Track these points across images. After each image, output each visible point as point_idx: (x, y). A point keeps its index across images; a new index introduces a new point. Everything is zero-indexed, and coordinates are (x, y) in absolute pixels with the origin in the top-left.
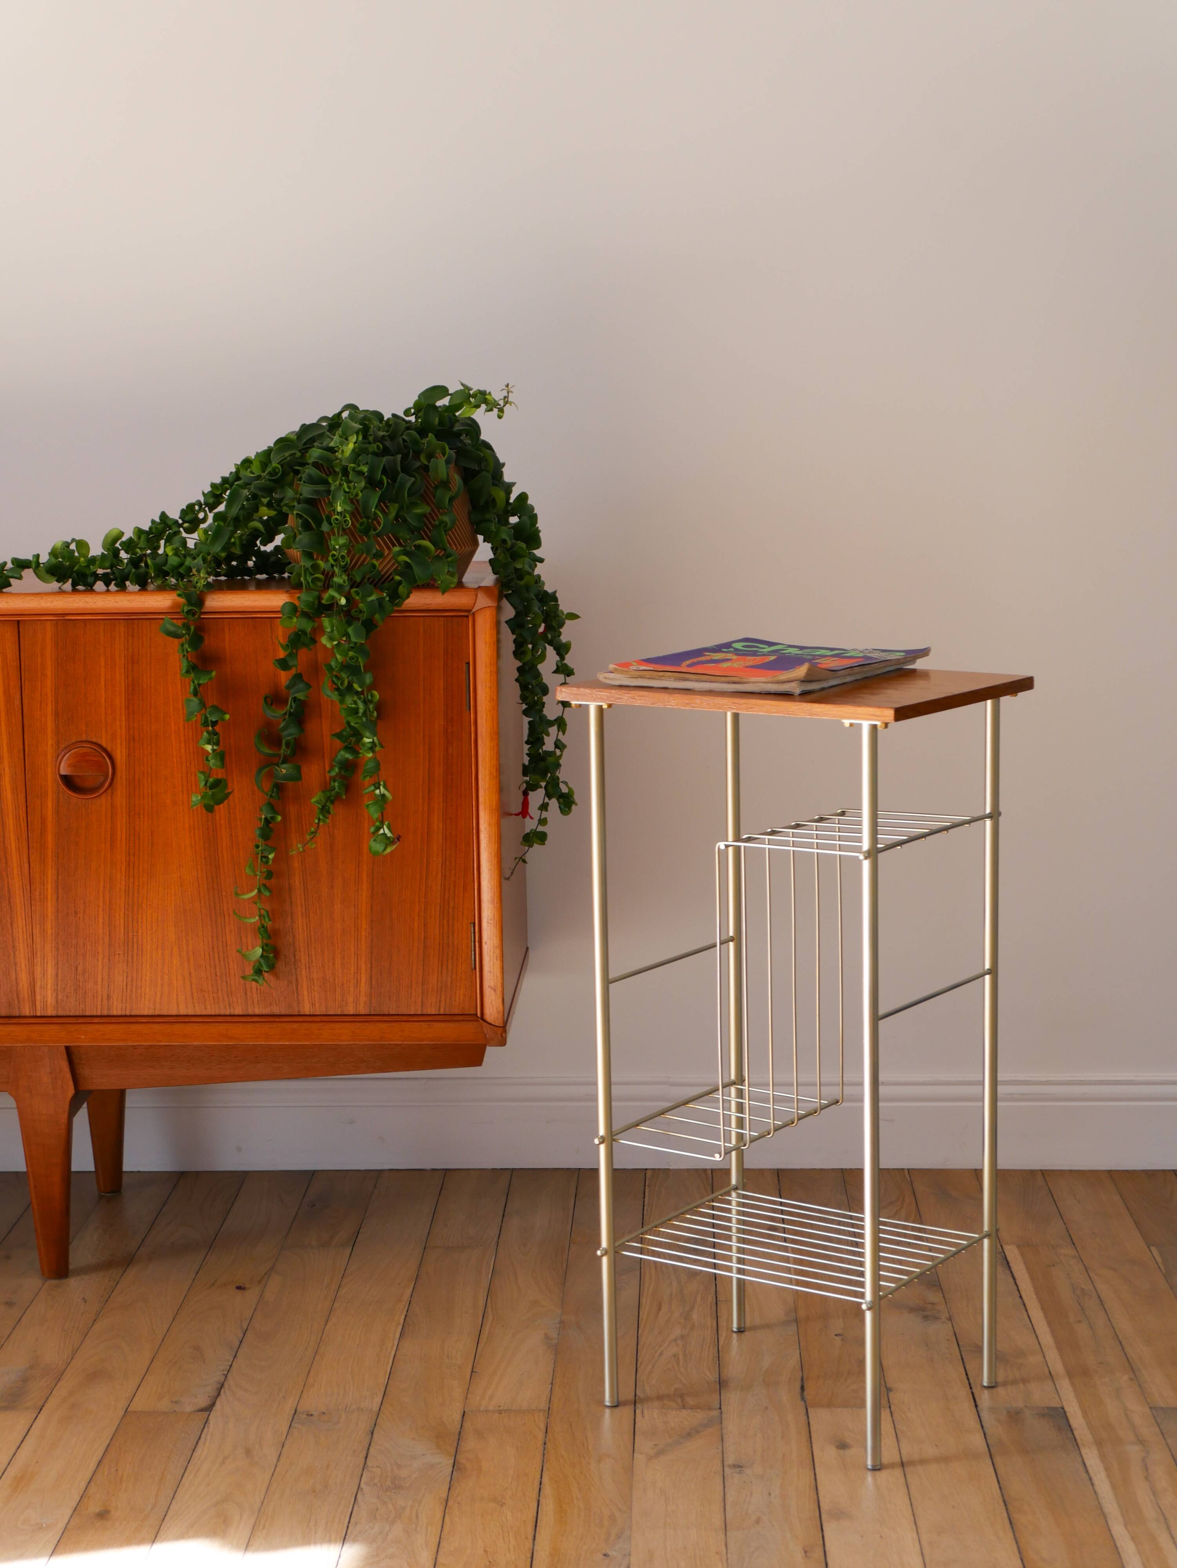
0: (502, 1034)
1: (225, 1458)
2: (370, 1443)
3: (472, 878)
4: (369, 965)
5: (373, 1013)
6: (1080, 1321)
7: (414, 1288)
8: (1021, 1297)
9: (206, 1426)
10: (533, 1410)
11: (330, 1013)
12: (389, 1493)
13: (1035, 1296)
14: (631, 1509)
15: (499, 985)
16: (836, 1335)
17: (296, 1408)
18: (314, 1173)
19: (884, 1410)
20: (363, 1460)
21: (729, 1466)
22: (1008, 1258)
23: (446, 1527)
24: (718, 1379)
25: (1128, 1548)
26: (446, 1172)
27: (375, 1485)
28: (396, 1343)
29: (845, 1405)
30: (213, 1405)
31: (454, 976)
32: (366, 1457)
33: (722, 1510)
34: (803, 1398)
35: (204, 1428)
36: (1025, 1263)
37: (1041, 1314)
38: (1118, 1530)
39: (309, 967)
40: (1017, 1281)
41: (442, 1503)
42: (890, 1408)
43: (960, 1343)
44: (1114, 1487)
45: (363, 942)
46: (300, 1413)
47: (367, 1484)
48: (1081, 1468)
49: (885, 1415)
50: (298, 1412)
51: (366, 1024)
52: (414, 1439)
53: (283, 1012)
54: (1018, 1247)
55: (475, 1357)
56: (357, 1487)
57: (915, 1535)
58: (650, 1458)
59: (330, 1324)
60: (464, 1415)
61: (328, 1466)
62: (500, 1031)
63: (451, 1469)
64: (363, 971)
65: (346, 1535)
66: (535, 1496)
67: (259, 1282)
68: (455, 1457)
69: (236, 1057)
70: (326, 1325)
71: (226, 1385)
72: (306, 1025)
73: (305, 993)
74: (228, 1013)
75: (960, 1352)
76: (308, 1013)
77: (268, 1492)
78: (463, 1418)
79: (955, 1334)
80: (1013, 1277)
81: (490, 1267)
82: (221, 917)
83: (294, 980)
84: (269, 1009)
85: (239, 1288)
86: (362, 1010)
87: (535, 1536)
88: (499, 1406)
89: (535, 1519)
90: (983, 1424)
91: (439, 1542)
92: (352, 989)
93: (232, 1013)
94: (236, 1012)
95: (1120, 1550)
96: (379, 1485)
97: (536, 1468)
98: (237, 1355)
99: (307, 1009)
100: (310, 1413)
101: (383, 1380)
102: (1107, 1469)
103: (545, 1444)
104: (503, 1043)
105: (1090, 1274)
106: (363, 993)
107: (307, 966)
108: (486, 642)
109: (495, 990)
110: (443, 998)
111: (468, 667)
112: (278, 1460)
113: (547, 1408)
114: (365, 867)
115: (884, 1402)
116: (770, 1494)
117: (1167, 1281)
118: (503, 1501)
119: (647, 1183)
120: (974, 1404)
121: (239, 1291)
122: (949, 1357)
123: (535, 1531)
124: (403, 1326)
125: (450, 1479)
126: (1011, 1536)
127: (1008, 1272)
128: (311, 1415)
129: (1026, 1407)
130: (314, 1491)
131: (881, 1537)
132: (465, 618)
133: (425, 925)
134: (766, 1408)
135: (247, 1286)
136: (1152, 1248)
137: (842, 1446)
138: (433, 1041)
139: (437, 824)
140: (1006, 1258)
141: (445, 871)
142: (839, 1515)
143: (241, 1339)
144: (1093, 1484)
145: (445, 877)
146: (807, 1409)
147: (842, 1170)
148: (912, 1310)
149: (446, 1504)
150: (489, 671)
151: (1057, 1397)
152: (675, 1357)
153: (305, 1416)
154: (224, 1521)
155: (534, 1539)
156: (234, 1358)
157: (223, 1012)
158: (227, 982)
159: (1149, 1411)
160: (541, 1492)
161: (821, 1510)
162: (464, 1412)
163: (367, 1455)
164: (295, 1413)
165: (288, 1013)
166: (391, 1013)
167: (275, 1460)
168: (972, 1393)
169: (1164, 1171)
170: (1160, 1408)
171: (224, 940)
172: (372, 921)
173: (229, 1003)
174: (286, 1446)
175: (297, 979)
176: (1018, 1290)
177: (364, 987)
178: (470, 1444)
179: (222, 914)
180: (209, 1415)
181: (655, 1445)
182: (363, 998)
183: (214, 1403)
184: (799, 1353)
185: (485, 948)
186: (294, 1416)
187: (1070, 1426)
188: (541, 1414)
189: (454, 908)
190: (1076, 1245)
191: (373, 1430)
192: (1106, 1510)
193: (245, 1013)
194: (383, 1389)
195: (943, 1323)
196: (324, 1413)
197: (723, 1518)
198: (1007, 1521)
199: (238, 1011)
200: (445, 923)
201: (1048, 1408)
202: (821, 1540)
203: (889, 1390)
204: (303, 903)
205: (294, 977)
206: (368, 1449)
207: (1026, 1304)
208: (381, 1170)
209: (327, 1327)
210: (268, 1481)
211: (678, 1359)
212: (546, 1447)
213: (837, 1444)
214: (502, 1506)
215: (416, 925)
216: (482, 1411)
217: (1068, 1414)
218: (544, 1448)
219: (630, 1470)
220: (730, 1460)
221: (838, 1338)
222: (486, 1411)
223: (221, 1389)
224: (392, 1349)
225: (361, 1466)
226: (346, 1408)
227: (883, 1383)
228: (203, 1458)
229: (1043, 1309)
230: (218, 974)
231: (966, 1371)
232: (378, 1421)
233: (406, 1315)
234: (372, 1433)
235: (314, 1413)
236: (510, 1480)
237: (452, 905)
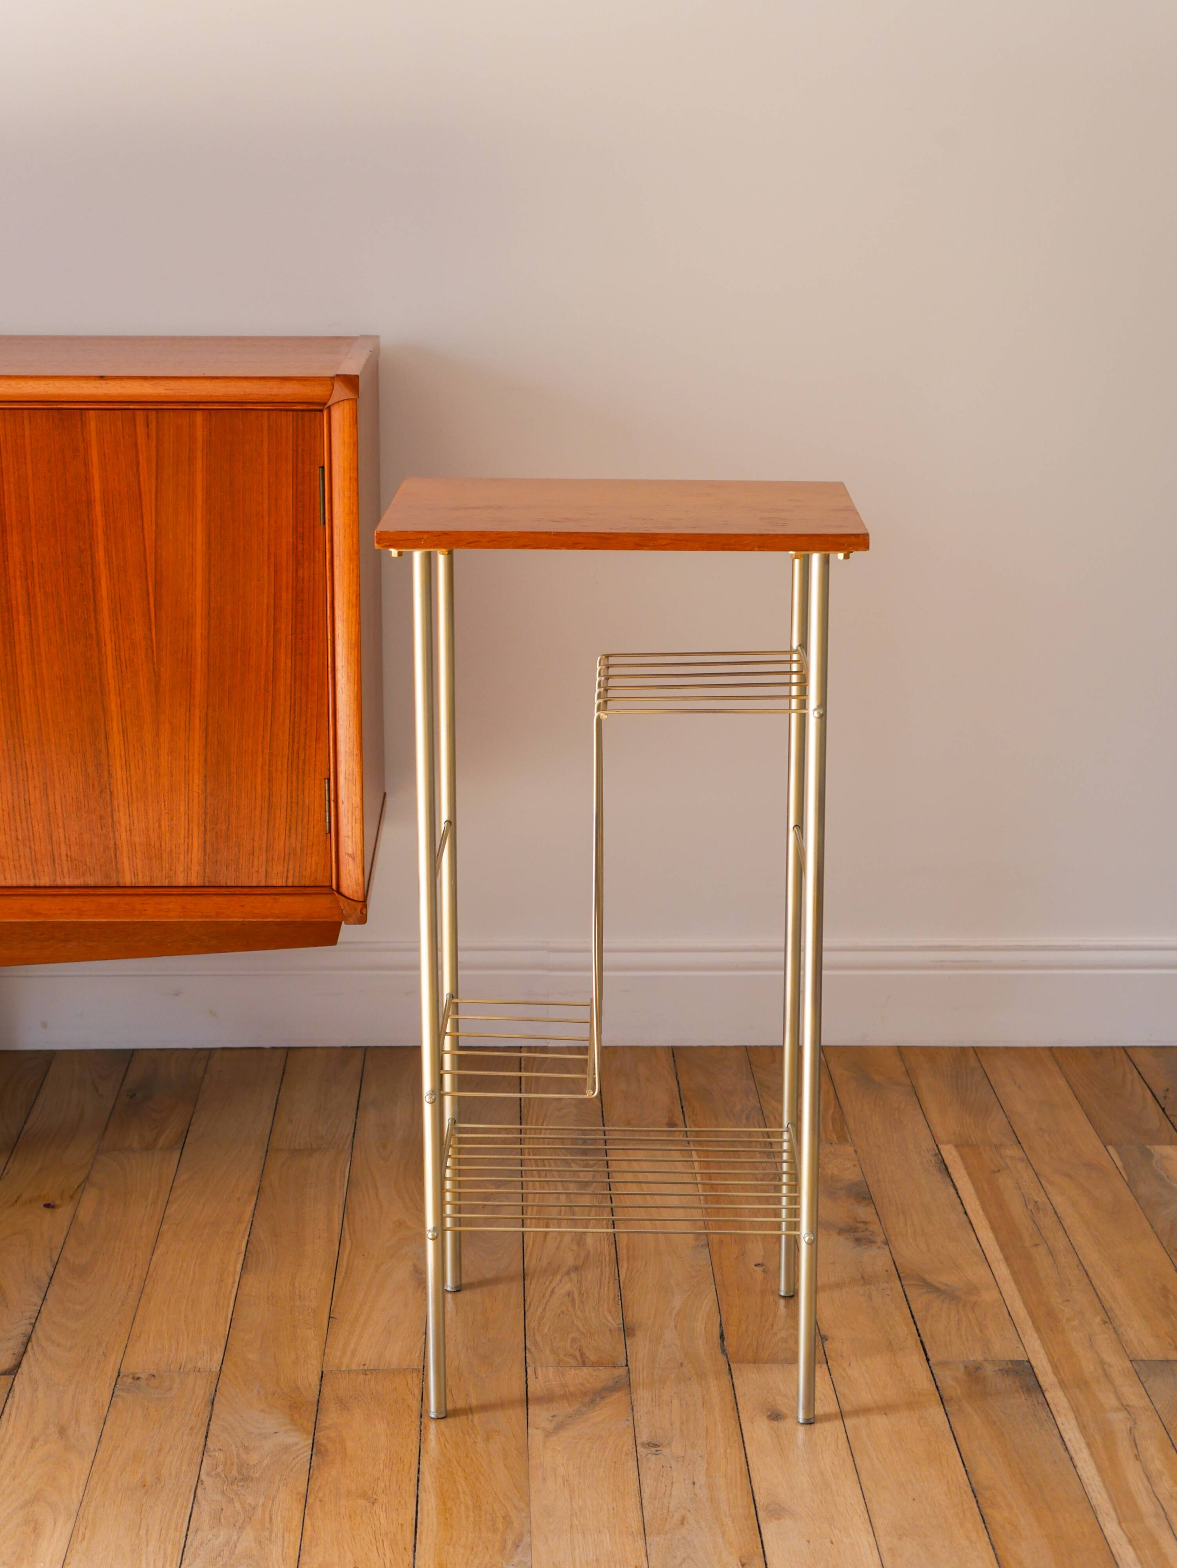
0: (361, 910)
1: (35, 1440)
2: (211, 1417)
3: (326, 725)
4: (203, 828)
5: (207, 885)
6: (1037, 1245)
7: (256, 1204)
8: (966, 1213)
9: (11, 1395)
10: (405, 1370)
11: (156, 885)
12: (235, 1487)
13: (981, 1212)
14: (528, 1505)
15: (359, 852)
16: (756, 1265)
17: (119, 1369)
18: (133, 1052)
19: (821, 1367)
20: (203, 1440)
21: (643, 1445)
22: (946, 1162)
23: (307, 1533)
24: (622, 1326)
25: (1126, 1554)
26: (289, 1050)
27: (218, 1475)
28: (237, 1279)
29: (773, 1360)
30: (18, 1365)
31: (305, 841)
32: (206, 1437)
33: (639, 1506)
34: (724, 1351)
35: (7, 1399)
36: (966, 1168)
37: (991, 1235)
38: (1112, 1529)
39: (130, 830)
40: (959, 1192)
41: (300, 1501)
42: (827, 1363)
43: (901, 1276)
44: (1100, 1469)
45: (196, 801)
46: (125, 1375)
47: (208, 1474)
48: (1058, 1442)
49: (821, 1371)
50: (121, 1375)
51: (199, 898)
52: (263, 1411)
53: (100, 884)
54: (956, 1146)
55: (332, 1297)
56: (196, 1479)
57: (871, 1539)
58: (548, 1434)
59: (158, 1252)
60: (322, 1377)
61: (160, 1450)
62: (360, 905)
63: (310, 1452)
64: (196, 834)
65: (184, 1547)
66: (413, 1489)
67: (72, 1197)
68: (314, 1435)
69: (42, 934)
70: (153, 1255)
71: (34, 1339)
72: (127, 899)
73: (126, 861)
74: (32, 883)
75: (902, 1287)
76: (128, 884)
77: (88, 1488)
78: (321, 1381)
79: (894, 1263)
80: (955, 1187)
81: (344, 1177)
82: (22, 770)
83: (112, 846)
84: (82, 879)
85: (48, 1206)
86: (195, 881)
87: (415, 1546)
88: (364, 1365)
89: (414, 1522)
90: (938, 1384)
91: (299, 1556)
92: (182, 857)
93: (38, 884)
94: (42, 883)
95: (1117, 1558)
96: (223, 1476)
97: (411, 1450)
98: (47, 1296)
99: (128, 880)
100: (137, 1376)
101: (223, 1329)
102: (1089, 1445)
103: (421, 1417)
104: (362, 920)
105: (1042, 1182)
106: (195, 861)
107: (128, 828)
108: (344, 442)
109: (354, 859)
110: (291, 867)
111: (324, 472)
112: (99, 1442)
113: (422, 1367)
114: (197, 711)
115: (819, 1355)
116: (694, 1484)
117: (1131, 1190)
118: (375, 1497)
119: (523, 1065)
120: (925, 1358)
121: (47, 1210)
122: (889, 1293)
123: (415, 1539)
124: (245, 1255)
125: (309, 1466)
126: (987, 1539)
127: (948, 1180)
128: (138, 1378)
129: (986, 1360)
130: (145, 1486)
131: (832, 1543)
132: (319, 413)
133: (269, 781)
134: (681, 1364)
135: (58, 1202)
136: (1109, 1148)
137: (775, 1416)
138: (278, 917)
139: (285, 661)
140: (944, 1161)
141: (295, 717)
142: (779, 1512)
143: (51, 1275)
144: (1075, 1467)
145: (294, 725)
146: (729, 1365)
147: (747, 1049)
148: (841, 1232)
149: (306, 1502)
150: (347, 477)
151: (1021, 1347)
152: (569, 1295)
153: (130, 1380)
154: (34, 1530)
155: (415, 1551)
156: (43, 1301)
157: (26, 883)
158: (30, 848)
159: (1129, 1364)
160: (420, 1484)
161: (757, 1505)
162: (322, 1372)
163: (207, 1433)
164: (119, 1376)
165: (105, 884)
166: (229, 884)
167: (95, 1442)
168: (922, 1342)
169: (1112, 1048)
170: (1141, 1360)
171: (27, 797)
172: (206, 776)
173: (33, 872)
174: (108, 1423)
175: (115, 844)
176: (962, 1204)
177: (196, 854)
178: (331, 1417)
179: (24, 766)
180: (14, 1379)
181: (554, 1416)
182: (195, 868)
183: (20, 1363)
184: (714, 1289)
185: (343, 808)
186: (117, 1380)
187: (1040, 1386)
188: (415, 1374)
189: (304, 761)
190: (1022, 1144)
191: (214, 1399)
192: (1094, 1502)
193: (52, 884)
194: (223, 1343)
195: (879, 1248)
196: (154, 1376)
197: (640, 1519)
198: (979, 1519)
199: (45, 881)
200: (294, 777)
201: (1011, 1361)
202: (760, 1546)
203: (824, 1338)
204: (123, 752)
205: (112, 842)
206: (209, 1425)
207: (973, 1222)
208: (212, 1049)
209: (154, 1258)
210: (88, 1472)
211: (573, 1300)
212: (422, 1421)
213: (769, 1413)
214: (373, 1503)
215: (259, 780)
216: (344, 1371)
217: (1036, 1370)
218: (421, 1422)
219: (525, 1451)
220: (643, 1438)
221: (759, 1269)
222: (349, 1371)
223: (28, 1343)
224: (232, 1287)
225: (201, 1449)
226: (180, 1369)
227: (817, 1331)
228: (7, 1440)
229: (993, 1228)
230: (20, 838)
231: (911, 1312)
232: (218, 1386)
233: (248, 1241)
234: (213, 1403)
235: (142, 1376)
236: (381, 1466)
237: (302, 756)
